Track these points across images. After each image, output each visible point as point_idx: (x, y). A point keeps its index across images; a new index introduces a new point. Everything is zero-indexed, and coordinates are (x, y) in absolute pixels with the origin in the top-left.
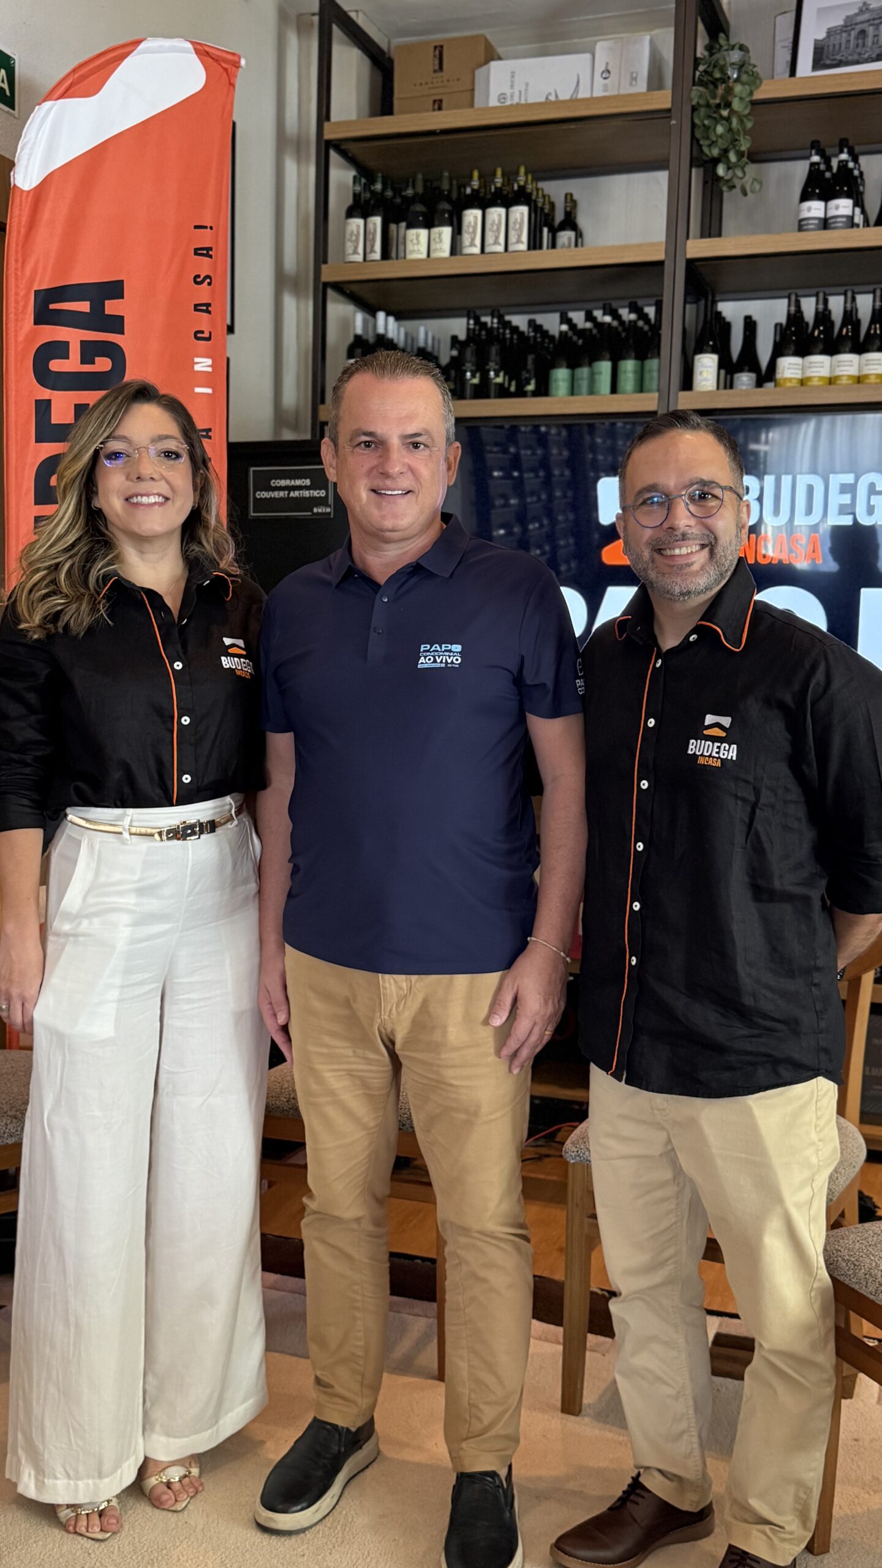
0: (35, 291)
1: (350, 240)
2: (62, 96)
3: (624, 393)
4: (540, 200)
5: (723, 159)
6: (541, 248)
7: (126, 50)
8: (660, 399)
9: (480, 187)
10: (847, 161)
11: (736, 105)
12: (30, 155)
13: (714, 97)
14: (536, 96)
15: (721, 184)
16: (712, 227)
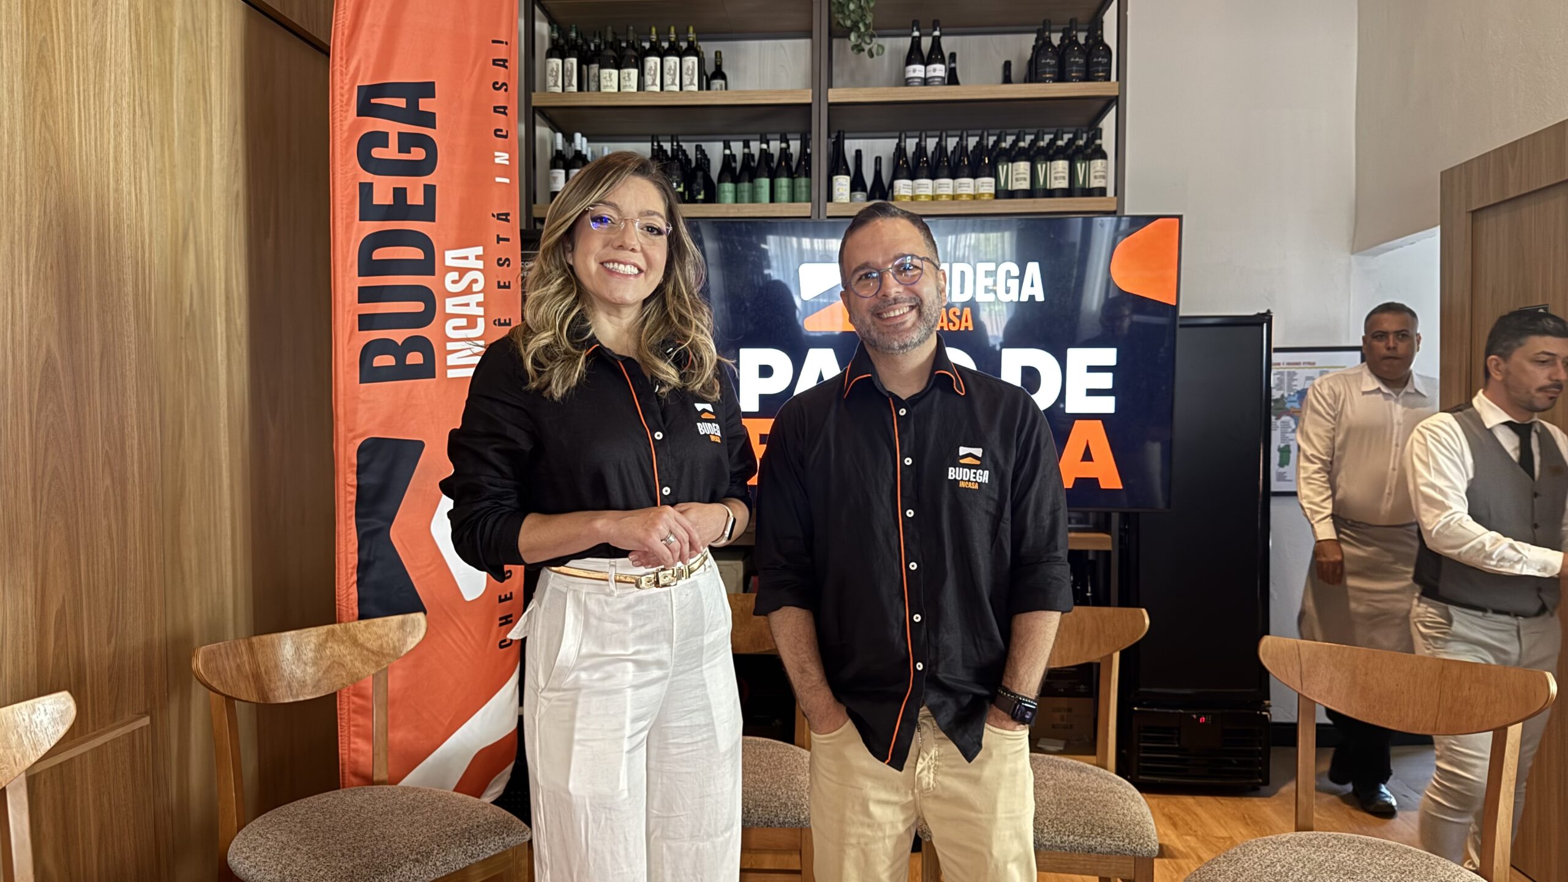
0: (359, 87)
1: (552, 75)
3: (780, 202)
8: (812, 207)
9: (658, 41)
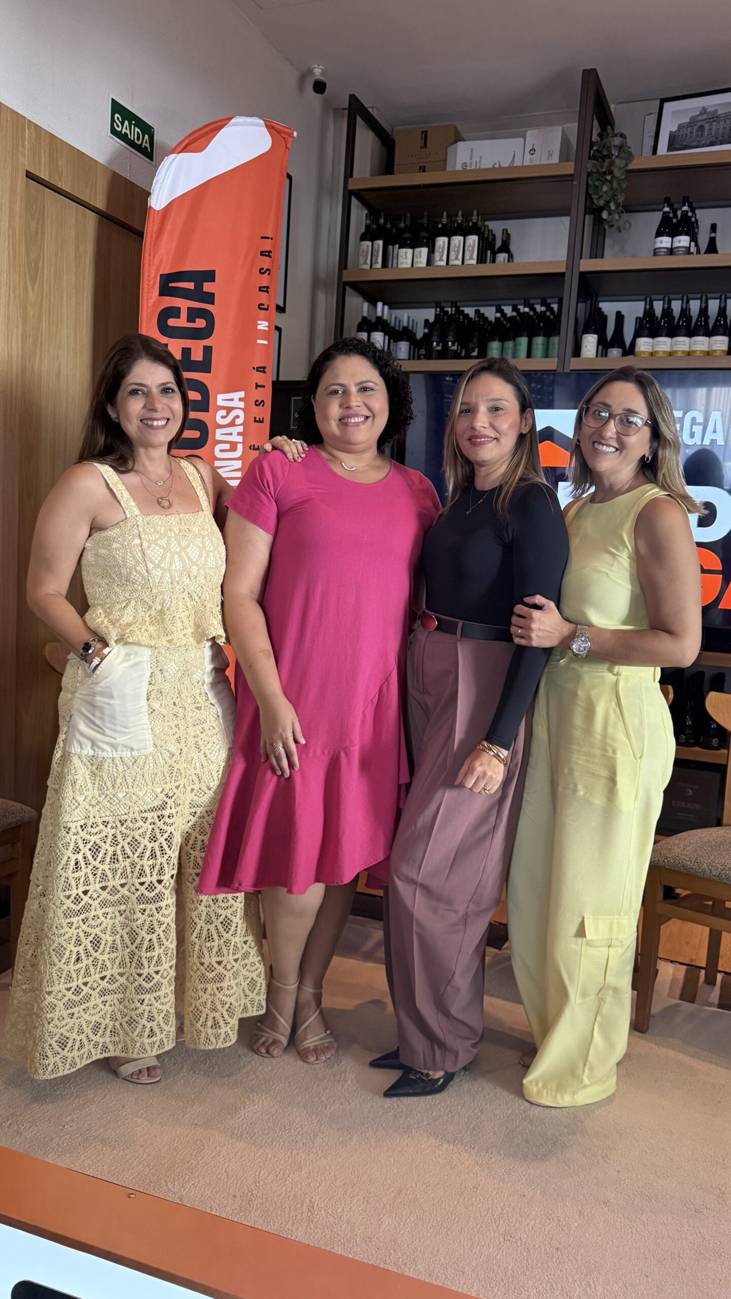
0: (161, 275)
1: (362, 255)
2: (183, 151)
3: (536, 357)
4: (487, 232)
5: (606, 208)
6: (485, 262)
7: (224, 123)
8: (558, 362)
9: (447, 223)
10: (687, 211)
11: (617, 173)
12: (160, 188)
13: (602, 167)
14: (486, 164)
15: (604, 223)
16: (597, 252)
